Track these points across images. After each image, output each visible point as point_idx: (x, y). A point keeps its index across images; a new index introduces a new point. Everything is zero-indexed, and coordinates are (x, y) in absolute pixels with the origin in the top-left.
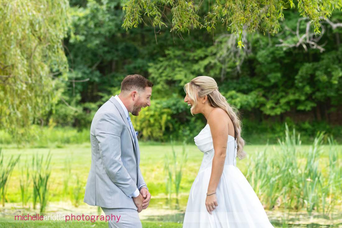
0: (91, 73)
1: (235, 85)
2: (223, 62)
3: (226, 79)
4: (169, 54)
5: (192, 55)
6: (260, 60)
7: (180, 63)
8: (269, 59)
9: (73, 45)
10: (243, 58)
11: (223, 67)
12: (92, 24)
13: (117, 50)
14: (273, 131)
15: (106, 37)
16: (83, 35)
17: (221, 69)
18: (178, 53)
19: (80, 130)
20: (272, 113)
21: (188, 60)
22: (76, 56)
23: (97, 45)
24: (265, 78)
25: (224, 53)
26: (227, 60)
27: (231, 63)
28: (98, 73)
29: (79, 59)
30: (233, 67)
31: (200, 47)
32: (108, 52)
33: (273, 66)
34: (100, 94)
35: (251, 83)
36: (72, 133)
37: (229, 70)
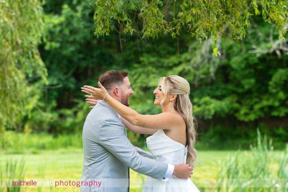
0: (67, 79)
1: (209, 91)
2: (197, 68)
3: (200, 86)
4: (143, 61)
5: (166, 61)
6: (234, 66)
7: (154, 70)
8: (243, 65)
9: (49, 52)
10: (216, 65)
11: (198, 73)
12: (67, 32)
13: (92, 57)
14: (247, 136)
15: (81, 44)
16: (58, 42)
17: (195, 75)
18: (153, 59)
19: (55, 137)
20: (246, 119)
21: (162, 67)
22: (51, 63)
23: (72, 52)
24: (239, 85)
25: (197, 59)
26: (201, 66)
27: (205, 70)
28: (73, 80)
29: (54, 66)
30: (207, 74)
31: (174, 53)
32: (84, 59)
33: (247, 72)
34: (76, 100)
35: (225, 89)
36: (47, 139)
37: (203, 76)
